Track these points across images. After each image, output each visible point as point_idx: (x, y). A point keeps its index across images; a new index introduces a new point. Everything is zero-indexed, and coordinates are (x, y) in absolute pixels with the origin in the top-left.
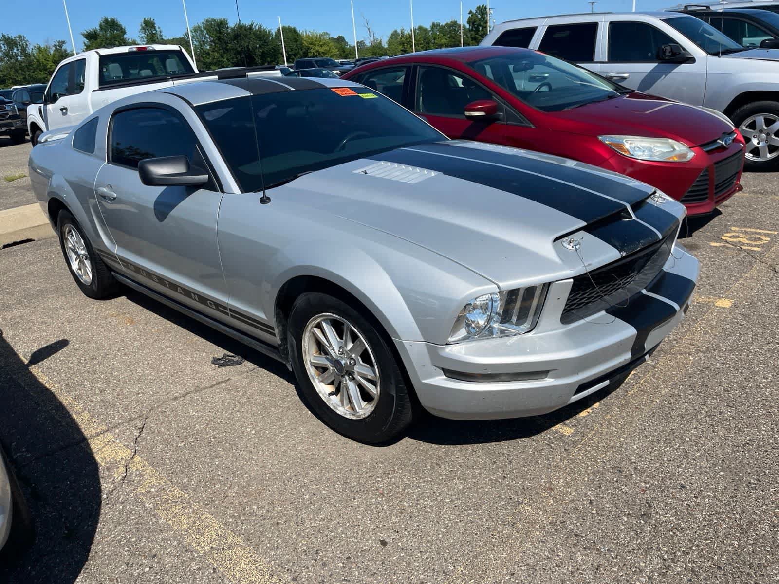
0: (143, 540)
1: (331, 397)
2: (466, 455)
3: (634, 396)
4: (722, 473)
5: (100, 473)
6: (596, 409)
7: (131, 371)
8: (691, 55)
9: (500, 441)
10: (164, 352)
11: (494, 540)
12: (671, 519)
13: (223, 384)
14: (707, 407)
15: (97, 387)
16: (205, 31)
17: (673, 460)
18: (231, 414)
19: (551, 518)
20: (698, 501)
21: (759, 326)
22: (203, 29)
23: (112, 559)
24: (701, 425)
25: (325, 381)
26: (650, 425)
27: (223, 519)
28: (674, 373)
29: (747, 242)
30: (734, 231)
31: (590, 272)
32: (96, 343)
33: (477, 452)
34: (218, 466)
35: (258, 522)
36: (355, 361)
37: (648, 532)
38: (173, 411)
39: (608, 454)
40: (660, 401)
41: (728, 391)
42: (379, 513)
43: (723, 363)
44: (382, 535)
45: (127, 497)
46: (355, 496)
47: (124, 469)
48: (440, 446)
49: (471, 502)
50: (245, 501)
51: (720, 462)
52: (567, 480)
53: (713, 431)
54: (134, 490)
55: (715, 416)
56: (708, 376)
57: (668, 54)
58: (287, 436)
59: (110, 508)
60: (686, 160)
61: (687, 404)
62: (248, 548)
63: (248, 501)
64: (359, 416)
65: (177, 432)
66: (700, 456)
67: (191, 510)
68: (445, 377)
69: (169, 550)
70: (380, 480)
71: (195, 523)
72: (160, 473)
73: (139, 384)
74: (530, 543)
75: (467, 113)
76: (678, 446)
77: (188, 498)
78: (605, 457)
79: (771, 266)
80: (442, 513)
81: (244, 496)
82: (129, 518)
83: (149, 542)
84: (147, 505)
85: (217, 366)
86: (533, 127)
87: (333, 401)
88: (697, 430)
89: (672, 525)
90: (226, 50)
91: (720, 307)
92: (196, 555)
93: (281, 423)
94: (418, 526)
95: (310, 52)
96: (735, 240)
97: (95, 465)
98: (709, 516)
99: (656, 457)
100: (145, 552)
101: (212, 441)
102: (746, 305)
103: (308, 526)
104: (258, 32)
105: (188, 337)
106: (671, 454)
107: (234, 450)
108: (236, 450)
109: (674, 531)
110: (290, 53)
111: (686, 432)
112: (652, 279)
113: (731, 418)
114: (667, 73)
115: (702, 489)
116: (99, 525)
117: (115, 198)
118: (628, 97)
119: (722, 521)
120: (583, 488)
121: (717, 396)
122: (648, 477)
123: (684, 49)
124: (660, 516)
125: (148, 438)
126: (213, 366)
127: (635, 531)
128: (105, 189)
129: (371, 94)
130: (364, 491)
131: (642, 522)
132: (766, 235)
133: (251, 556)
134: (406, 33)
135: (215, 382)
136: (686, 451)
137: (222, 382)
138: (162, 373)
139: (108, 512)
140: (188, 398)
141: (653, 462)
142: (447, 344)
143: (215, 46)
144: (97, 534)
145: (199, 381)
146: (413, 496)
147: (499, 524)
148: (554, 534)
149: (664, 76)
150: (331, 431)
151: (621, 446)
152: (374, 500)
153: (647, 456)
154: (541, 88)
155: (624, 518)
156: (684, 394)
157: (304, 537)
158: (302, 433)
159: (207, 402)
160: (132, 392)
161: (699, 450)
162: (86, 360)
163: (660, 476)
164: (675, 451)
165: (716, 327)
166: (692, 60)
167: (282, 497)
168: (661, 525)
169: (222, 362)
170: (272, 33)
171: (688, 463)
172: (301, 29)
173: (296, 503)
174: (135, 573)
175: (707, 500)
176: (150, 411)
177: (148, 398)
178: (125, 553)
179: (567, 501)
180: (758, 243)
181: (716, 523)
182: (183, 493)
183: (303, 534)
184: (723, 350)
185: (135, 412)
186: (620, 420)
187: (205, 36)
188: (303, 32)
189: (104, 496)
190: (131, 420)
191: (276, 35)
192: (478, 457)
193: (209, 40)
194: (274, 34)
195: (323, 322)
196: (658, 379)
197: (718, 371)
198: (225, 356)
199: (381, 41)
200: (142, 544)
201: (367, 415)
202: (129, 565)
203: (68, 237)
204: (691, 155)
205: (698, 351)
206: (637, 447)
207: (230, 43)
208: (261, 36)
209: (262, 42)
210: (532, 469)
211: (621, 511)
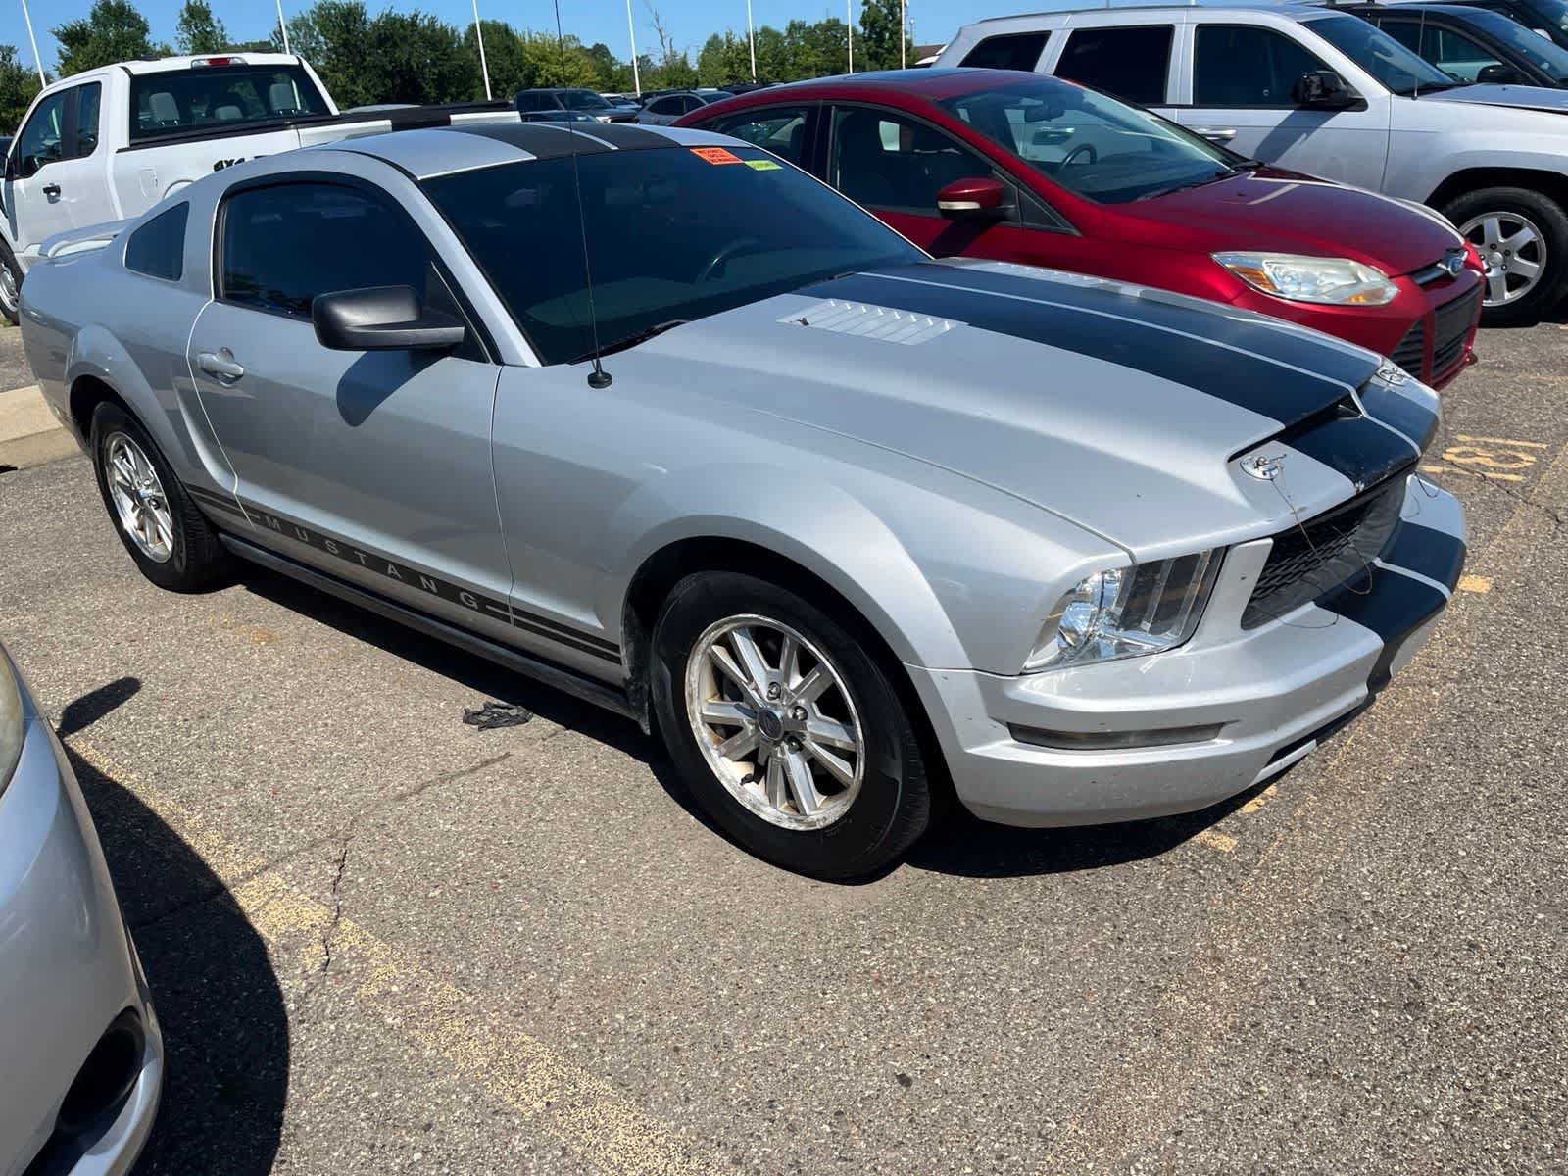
0: (398, 1095)
1: (746, 785)
2: (1033, 897)
3: (1342, 771)
4: (1541, 916)
5: (270, 957)
6: (1272, 797)
7: (293, 742)
8: (1357, 93)
9: (1096, 867)
10: (353, 700)
11: (1126, 1066)
12: (1464, 1009)
13: (497, 766)
14: (1486, 788)
15: (226, 776)
16: (317, 29)
17: (1444, 895)
18: (526, 826)
19: (1230, 1018)
20: (1508, 972)
21: (1551, 628)
22: (311, 24)
23: (334, 1138)
24: (1483, 823)
25: (734, 754)
26: (1384, 827)
27: (560, 1043)
28: (1408, 722)
29: (1492, 463)
30: (1465, 444)
31: (1303, 523)
32: (201, 684)
33: (1054, 889)
34: (523, 934)
35: (635, 1048)
36: (805, 712)
37: (1425, 1038)
38: (401, 823)
39: (1315, 886)
40: (1393, 779)
41: (1520, 756)
42: (881, 1020)
43: (1498, 701)
44: (897, 1065)
45: (342, 1005)
46: (825, 987)
47: (322, 947)
48: (976, 879)
49: (1064, 991)
50: (597, 1005)
51: (1533, 895)
52: (1246, 940)
53: (1507, 834)
54: (354, 989)
55: (1505, 804)
56: (1475, 727)
57: (1315, 91)
58: (654, 869)
59: (308, 1030)
60: (1383, 302)
61: (1446, 784)
62: (625, 1102)
63: (604, 1005)
64: (812, 824)
65: (422, 867)
66: (1492, 885)
67: (486, 1028)
68: (1013, 741)
69: (457, 1114)
70: (868, 952)
71: (500, 1054)
72: (402, 954)
73: (316, 768)
74: (1199, 1070)
75: (943, 205)
76: (1448, 867)
77: (475, 1002)
78: (1311, 893)
79: (1548, 510)
80: (1009, 1016)
81: (592, 995)
82: (356, 1048)
83: (410, 1098)
84: (390, 1021)
85: (477, 727)
86: (1077, 234)
87: (754, 796)
88: (1477, 835)
89: (1469, 1022)
90: (361, 69)
91: (1470, 593)
92: (517, 1122)
93: (636, 842)
94: (965, 1043)
95: (540, 76)
96: (1469, 460)
97: (257, 944)
98: (1533, 1000)
99: (1410, 888)
100: (407, 1120)
101: (499, 884)
102: (1517, 587)
103: (741, 1052)
104: (429, 32)
105: (401, 670)
106: (1436, 883)
107: (551, 902)
108: (555, 901)
109: (1473, 1033)
110: (497, 77)
111: (1457, 838)
112: (1386, 536)
113: (1536, 809)
114: (1310, 130)
115: (1510, 948)
116: (292, 1067)
117: (239, 377)
118: (1255, 176)
119: (1561, 1009)
120: (1281, 955)
121: (1500, 765)
122: (1403, 929)
123: (1345, 82)
124: (1442, 1004)
125: (361, 880)
126: (467, 727)
127: (1400, 1036)
128: (214, 358)
129: (767, 161)
130: (840, 976)
131: (1409, 1018)
132: (1525, 450)
133: (634, 1118)
134: (736, 41)
135: (477, 760)
136: (1465, 877)
137: (493, 761)
138: (361, 746)
139: (308, 1039)
140: (427, 795)
141: (1405, 899)
142: (1021, 674)
143: (339, 60)
144: (290, 1087)
145: (444, 760)
146: (944, 983)
147: (1129, 1033)
148: (1244, 1050)
149: (1305, 135)
150: (747, 857)
151: (1337, 870)
152: (866, 994)
153: (1392, 887)
154: (1077, 154)
155: (1373, 1012)
156: (1438, 764)
157: (737, 1075)
158: (687, 860)
159: (471, 804)
160: (304, 785)
161: (1488, 874)
162: (186, 720)
163: (1426, 926)
164: (1444, 877)
165: (1469, 632)
166: (1359, 104)
167: (673, 995)
168: (1446, 1021)
169: (484, 719)
170: (458, 35)
171: (1474, 900)
172: (518, 28)
173: (705, 1006)
174: (392, 1165)
175: (1523, 970)
176: (352, 824)
177: (342, 798)
178: (363, 1124)
179: (1255, 983)
180: (1513, 466)
181: (1549, 1013)
182: (463, 994)
183: (735, 1070)
184: (1492, 676)
185: (320, 826)
186: (1324, 818)
187: (317, 38)
188: (524, 33)
189: (291, 1006)
190: (313, 844)
191: (466, 39)
192: (1058, 899)
193: (325, 48)
194: (462, 36)
195: (734, 633)
196: (1380, 735)
197: (1491, 719)
198: (487, 706)
199: (685, 56)
200: (397, 1103)
201: (831, 821)
202: (377, 1149)
203: (115, 461)
204: (1392, 291)
205: (1445, 679)
206: (1369, 871)
207: (370, 54)
208: (437, 40)
209: (437, 53)
210: (1171, 921)
211: (1365, 999)
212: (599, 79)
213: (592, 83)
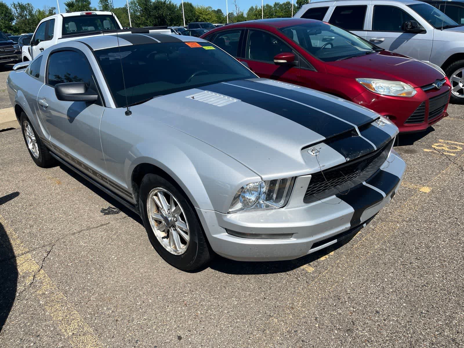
0: (34, 325)
1: (164, 239)
2: (243, 282)
3: (357, 249)
4: (404, 305)
5: (18, 279)
6: (331, 255)
7: (52, 215)
8: (424, 28)
9: (267, 274)
10: (74, 203)
11: (249, 341)
12: (366, 334)
13: (105, 226)
14: (403, 259)
15: (29, 223)
16: (138, 4)
17: (374, 294)
18: (105, 246)
19: (288, 328)
20: (386, 323)
21: (446, 206)
22: (136, 2)
23: (13, 336)
24: (397, 270)
25: (161, 229)
26: (364, 269)
27: (84, 315)
28: (385, 234)
29: (447, 149)
30: (440, 142)
31: (323, 171)
32: (35, 195)
33: (251, 280)
34: (89, 279)
35: (105, 319)
36: (177, 219)
37: (349, 342)
38: (70, 242)
39: (333, 286)
40: (373, 253)
41: (418, 249)
42: (181, 317)
43: (418, 230)
44: (180, 333)
45: (30, 296)
46: (169, 305)
47: (33, 278)
48: (229, 274)
49: (240, 314)
50: (100, 304)
51: (405, 297)
52: (304, 302)
53: (404, 275)
54: (36, 292)
55: (407, 265)
56: (407, 238)
57: (409, 27)
58: (135, 262)
59: (19, 302)
60: (411, 96)
61: (390, 256)
62: (95, 336)
63: (102, 304)
64: (178, 253)
65: (70, 256)
66: (392, 292)
67: (66, 308)
68: (227, 234)
69: (47, 333)
70: (186, 295)
71: (66, 316)
72: (53, 282)
73: (54, 223)
74: (272, 344)
75: (275, 61)
76: (379, 284)
77: (66, 299)
78: (331, 289)
79: (460, 166)
80: (220, 320)
81: (100, 300)
82: (29, 309)
83: (37, 326)
84: (41, 302)
85: (103, 214)
86: (316, 71)
87: (165, 243)
88: (394, 274)
89: (366, 338)
90: (150, 16)
91: (423, 192)
92: (63, 338)
93: (134, 253)
94: (204, 328)
95: (200, 19)
96: (440, 148)
97: (16, 273)
98: (391, 334)
99: (364, 290)
100: (33, 333)
101: (89, 263)
102: (440, 191)
103: (135, 323)
104: (169, 5)
105: (91, 195)
106: (373, 289)
107: (101, 270)
108: (103, 270)
109: (366, 343)
110: (188, 19)
111: (386, 275)
112: (371, 175)
113: (417, 267)
114: (408, 39)
115: (389, 314)
116: (11, 313)
117: (47, 107)
118: (380, 54)
119: (399, 338)
120: (313, 309)
121: (410, 251)
122: (356, 304)
123: (420, 24)
124: (359, 331)
125: (52, 258)
126: (101, 214)
127: (341, 341)
128: (42, 101)
129: (211, 47)
130: (175, 302)
131: (347, 335)
132: (460, 146)
133: (95, 341)
134: (258, 8)
135: (100, 224)
136: (384, 288)
137: (104, 225)
138: (70, 217)
139: (17, 305)
140: (81, 234)
141: (361, 294)
142: (228, 213)
143: (143, 13)
144: (8, 319)
145: (91, 223)
146: (205, 307)
147: (255, 330)
148: (289, 339)
149: (406, 41)
150: (163, 261)
151: (342, 282)
152: (180, 308)
153: (358, 289)
154: (326, 46)
155: (335, 331)
156: (389, 249)
157: (131, 331)
158: (146, 260)
159: (92, 237)
160: (49, 228)
161: (392, 288)
162: (26, 206)
163: (364, 303)
164: (377, 288)
165: (417, 205)
166: (424, 32)
167: (123, 303)
168: (358, 337)
169: (107, 211)
171: (383, 296)
172: (195, 5)
173: (131, 308)
174: (24, 346)
175: (391, 323)
176: (57, 241)
177: (57, 233)
178: (22, 333)
179: (301, 317)
180: (454, 151)
181: (394, 339)
182: (64, 296)
183: (131, 329)
184: (419, 221)
185: (47, 241)
186: (345, 264)
187: (137, 7)
188: (196, 6)
189: (18, 294)
190: (44, 246)
191: (179, 8)
192: (251, 283)
193: (139, 9)
194: (178, 7)
195: (158, 193)
196: (374, 238)
197: (414, 235)
198: (110, 208)
199: (243, 13)
200: (33, 327)
201: (183, 252)
202: (22, 341)
204: (414, 93)
205: (403, 221)
206: (353, 283)
207: (152, 12)
208: (171, 8)
209: (171, 12)
210: (283, 294)
211: (334, 326)
212: (217, 19)
213: (215, 21)
